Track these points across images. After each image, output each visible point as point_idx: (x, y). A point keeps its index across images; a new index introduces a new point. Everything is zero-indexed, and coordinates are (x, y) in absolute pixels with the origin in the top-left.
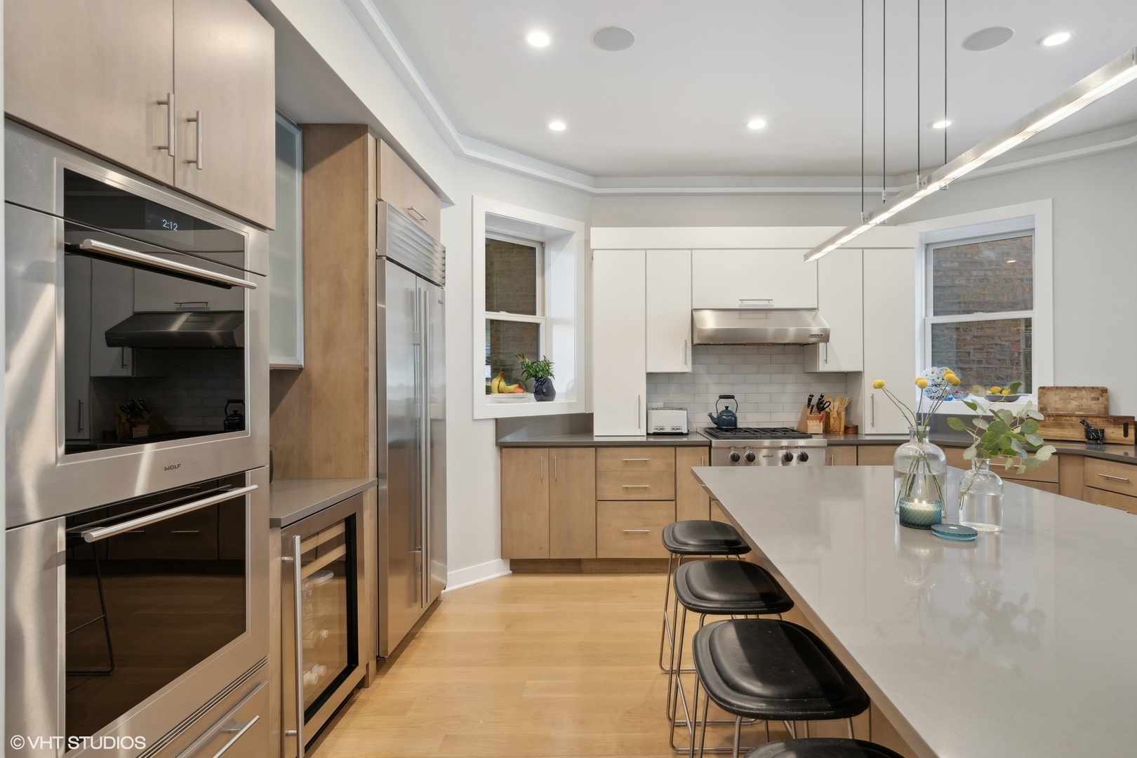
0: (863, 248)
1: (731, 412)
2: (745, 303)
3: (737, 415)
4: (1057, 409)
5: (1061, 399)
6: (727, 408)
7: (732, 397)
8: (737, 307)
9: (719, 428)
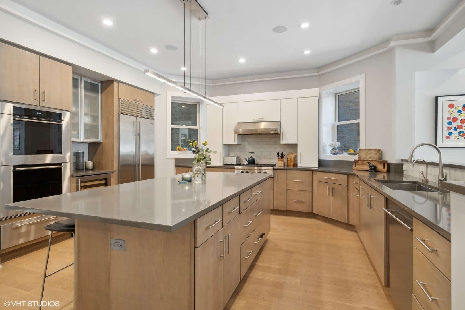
0: (297, 98)
1: (253, 158)
2: (255, 120)
3: (255, 159)
4: (364, 158)
5: (365, 154)
6: (252, 156)
7: (254, 153)
8: (252, 121)
9: (249, 164)
